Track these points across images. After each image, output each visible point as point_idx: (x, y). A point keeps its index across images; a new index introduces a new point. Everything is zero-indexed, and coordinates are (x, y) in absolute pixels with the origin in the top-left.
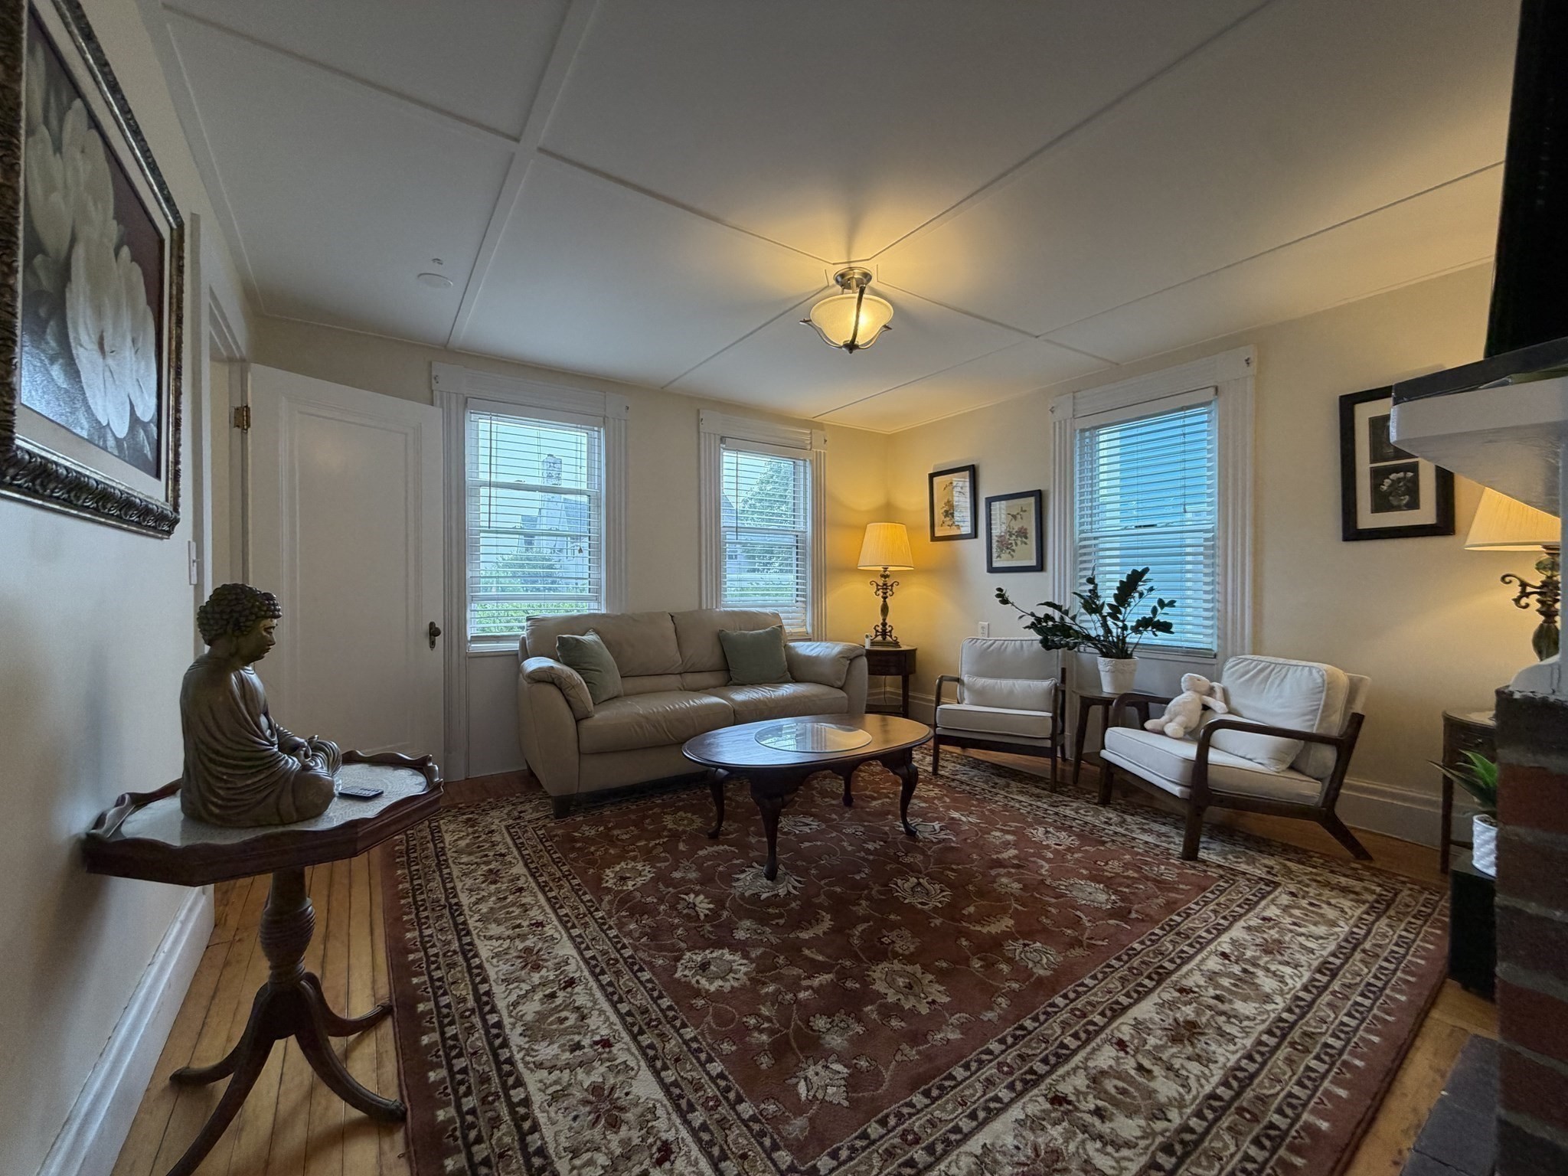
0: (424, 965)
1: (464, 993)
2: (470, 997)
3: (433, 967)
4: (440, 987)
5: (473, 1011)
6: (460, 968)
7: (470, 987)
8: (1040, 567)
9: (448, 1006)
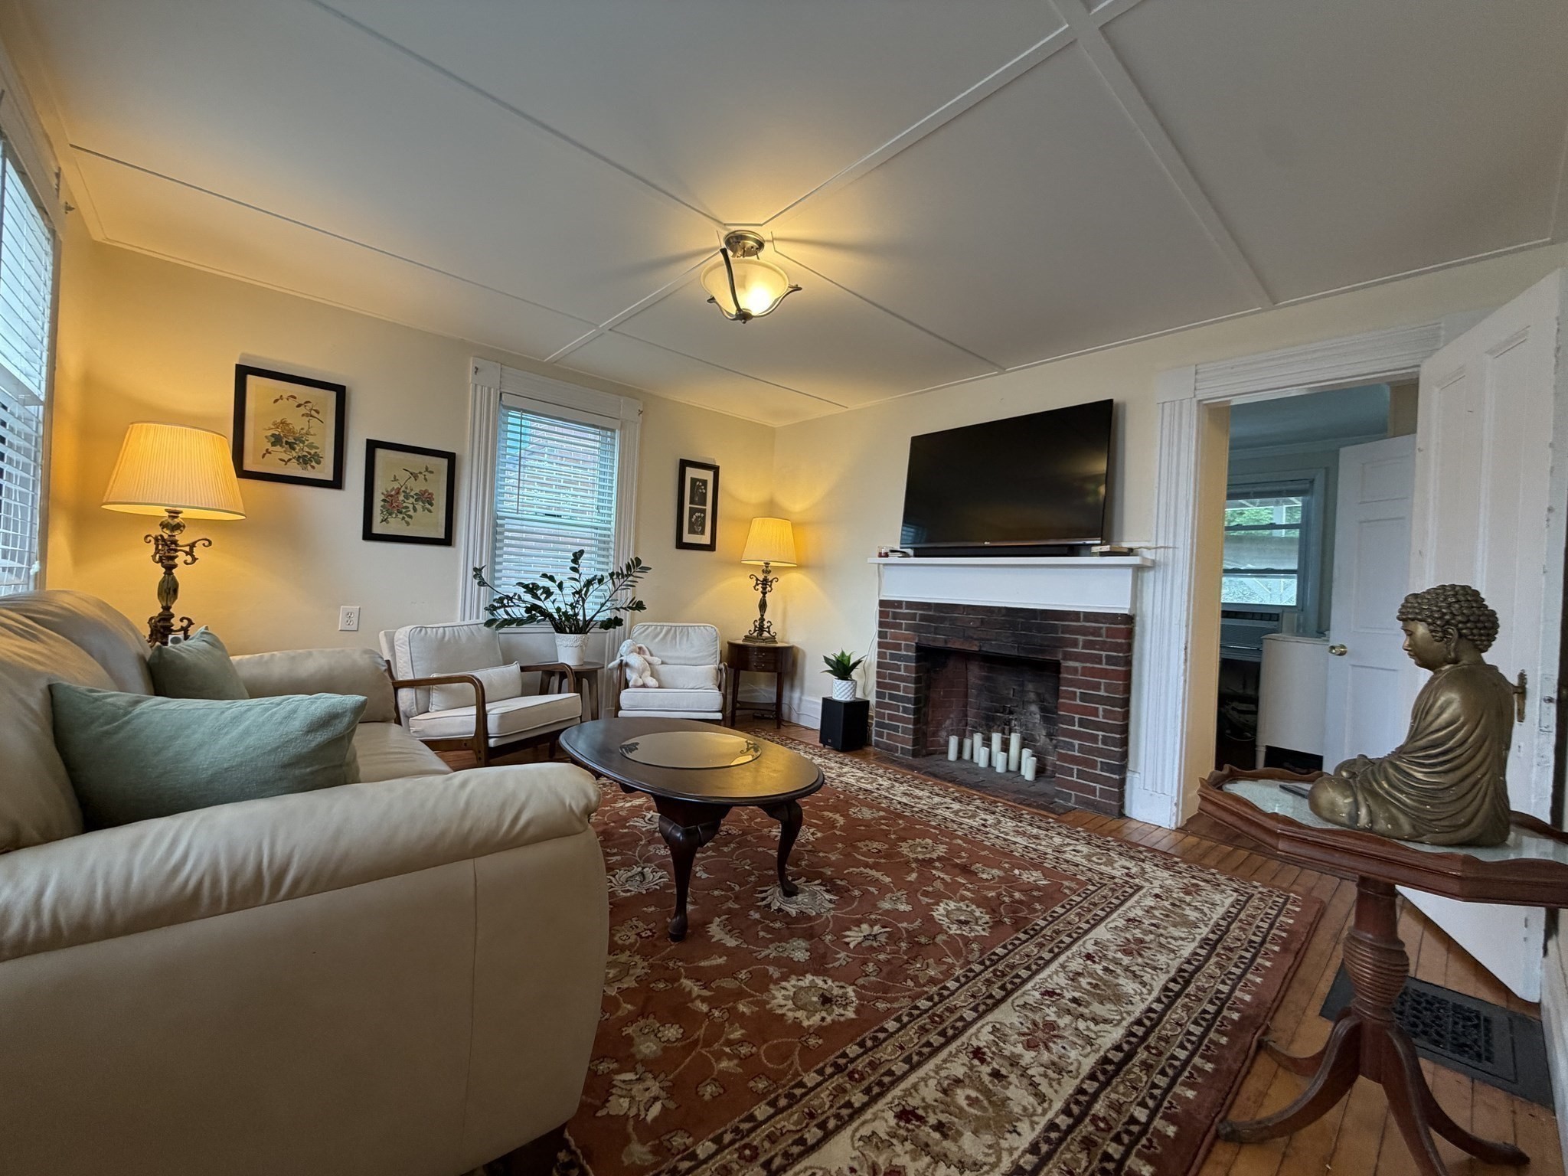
0: (1144, 1141)
1: (1136, 1070)
2: (1136, 1060)
3: (1135, 1129)
4: (1152, 1097)
5: (1148, 1048)
6: (1113, 1096)
7: (1125, 1069)
8: (447, 541)
9: (1163, 1073)
